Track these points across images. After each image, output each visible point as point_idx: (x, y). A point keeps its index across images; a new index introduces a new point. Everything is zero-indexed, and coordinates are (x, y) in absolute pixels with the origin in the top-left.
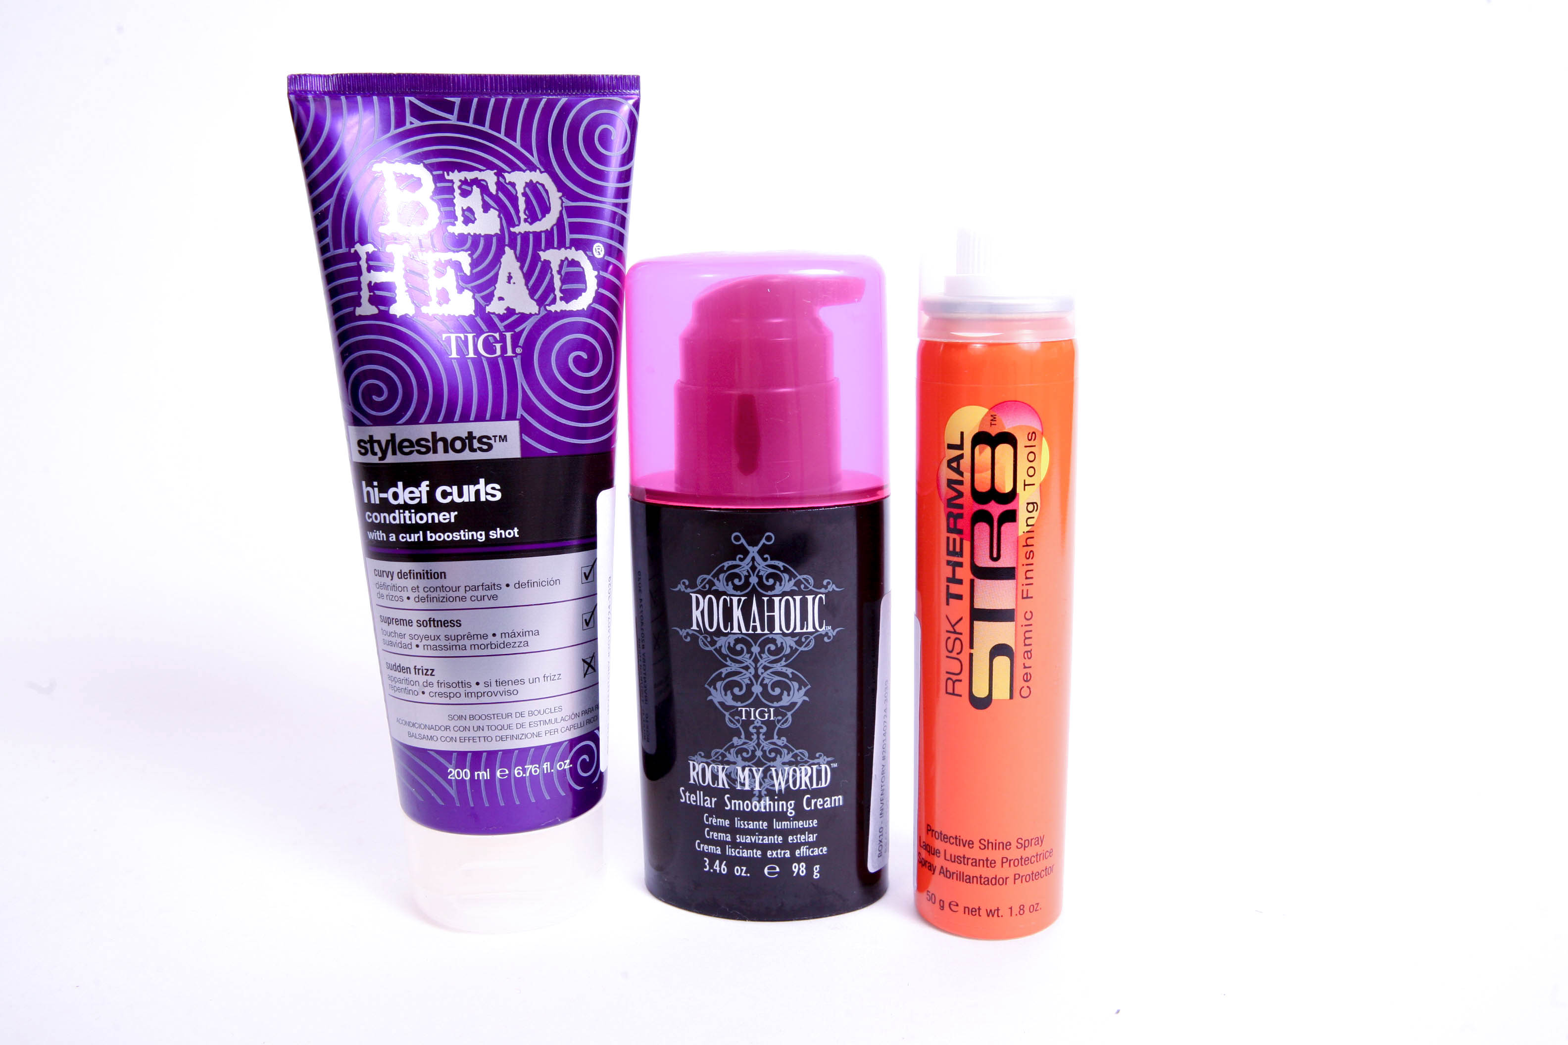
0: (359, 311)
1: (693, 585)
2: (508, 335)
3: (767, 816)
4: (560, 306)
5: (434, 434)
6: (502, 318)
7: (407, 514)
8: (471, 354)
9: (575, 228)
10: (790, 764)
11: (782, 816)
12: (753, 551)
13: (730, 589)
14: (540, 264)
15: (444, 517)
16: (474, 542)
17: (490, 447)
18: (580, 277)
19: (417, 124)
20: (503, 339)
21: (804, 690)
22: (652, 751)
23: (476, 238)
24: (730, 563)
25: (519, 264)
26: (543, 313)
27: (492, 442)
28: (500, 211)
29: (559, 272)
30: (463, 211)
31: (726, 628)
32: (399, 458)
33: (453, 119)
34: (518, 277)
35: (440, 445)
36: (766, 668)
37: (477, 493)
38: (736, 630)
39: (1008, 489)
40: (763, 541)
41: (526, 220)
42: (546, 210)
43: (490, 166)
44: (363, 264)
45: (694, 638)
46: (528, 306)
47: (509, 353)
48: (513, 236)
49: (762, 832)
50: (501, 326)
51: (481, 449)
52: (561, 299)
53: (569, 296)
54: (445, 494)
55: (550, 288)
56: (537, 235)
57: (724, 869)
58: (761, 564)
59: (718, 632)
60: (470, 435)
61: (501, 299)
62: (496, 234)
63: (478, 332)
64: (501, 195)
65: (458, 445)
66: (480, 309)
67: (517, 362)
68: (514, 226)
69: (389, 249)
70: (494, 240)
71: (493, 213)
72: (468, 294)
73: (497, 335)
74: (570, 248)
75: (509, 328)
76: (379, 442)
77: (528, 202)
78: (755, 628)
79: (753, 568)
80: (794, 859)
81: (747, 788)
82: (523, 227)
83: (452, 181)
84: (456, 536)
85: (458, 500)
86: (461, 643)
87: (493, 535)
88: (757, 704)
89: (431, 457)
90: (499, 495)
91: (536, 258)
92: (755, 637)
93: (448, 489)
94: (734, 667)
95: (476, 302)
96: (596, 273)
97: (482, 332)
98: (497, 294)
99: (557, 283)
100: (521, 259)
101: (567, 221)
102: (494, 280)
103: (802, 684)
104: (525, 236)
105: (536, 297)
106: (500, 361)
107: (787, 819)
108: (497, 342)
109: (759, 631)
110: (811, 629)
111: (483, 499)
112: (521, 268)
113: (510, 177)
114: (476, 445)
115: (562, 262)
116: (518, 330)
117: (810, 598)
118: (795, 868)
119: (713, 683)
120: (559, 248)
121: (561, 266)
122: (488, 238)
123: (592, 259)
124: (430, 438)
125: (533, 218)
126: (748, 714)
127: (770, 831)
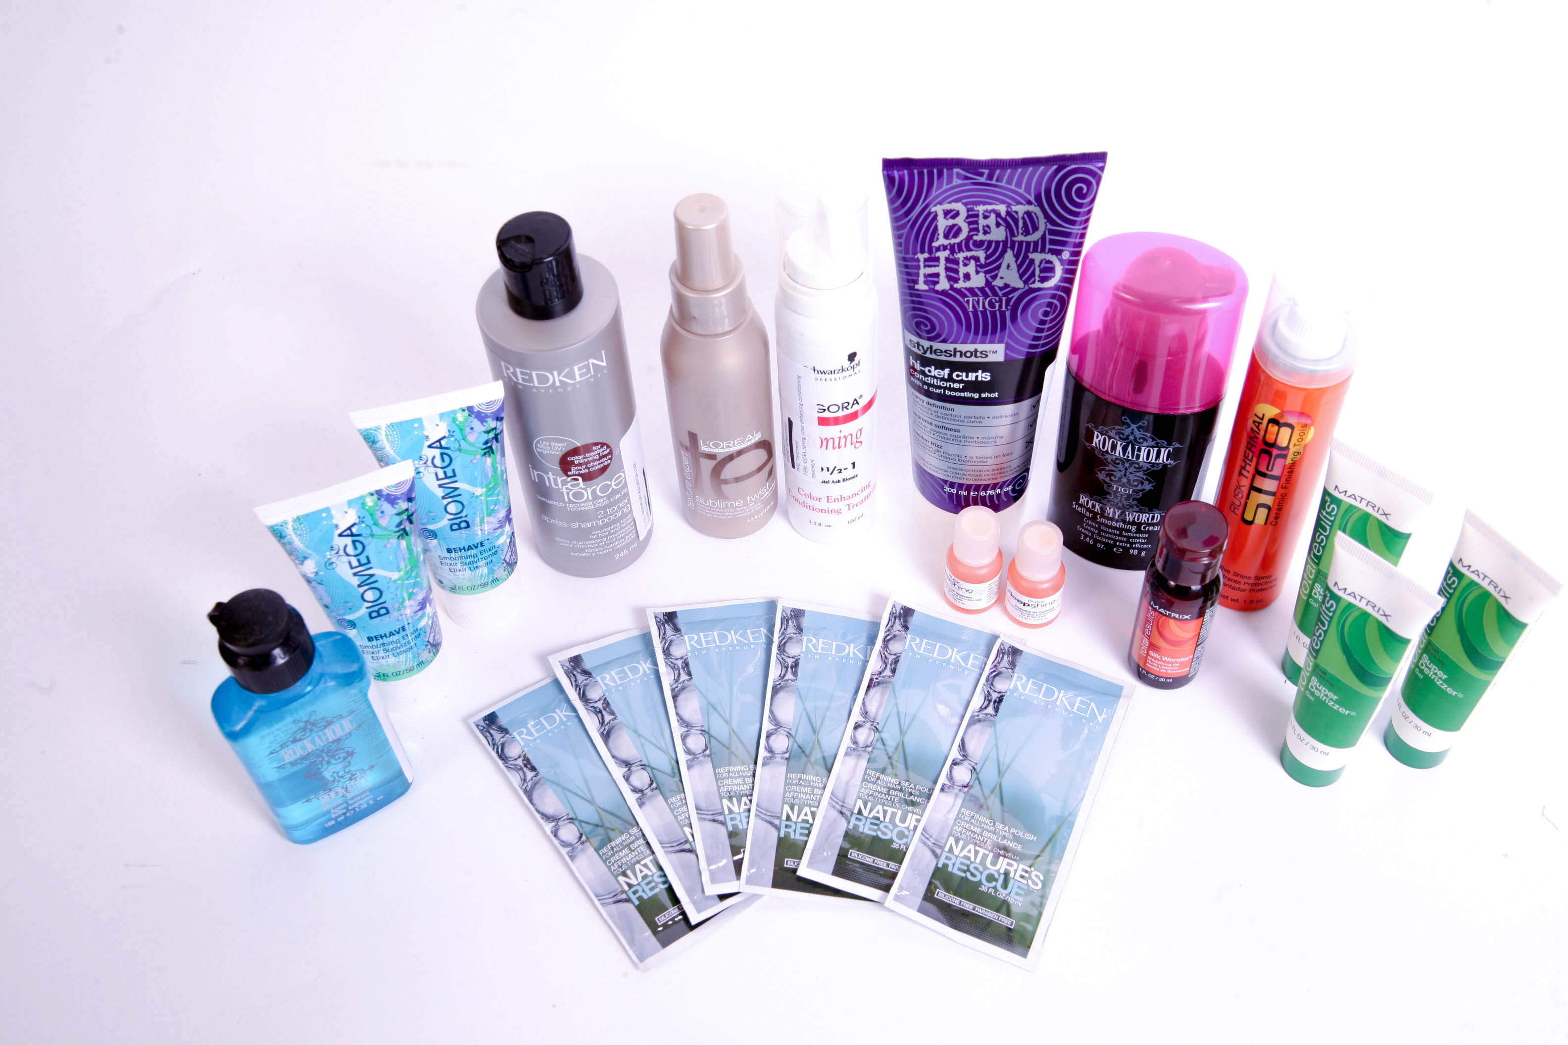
0: (917, 287)
1: (1096, 428)
2: (1004, 299)
3: (1121, 530)
4: (1038, 285)
5: (955, 349)
6: (1001, 289)
7: (935, 380)
8: (981, 308)
9: (1052, 242)
10: (1137, 512)
11: (1129, 531)
12: (1134, 426)
13: (1117, 437)
14: (1028, 261)
15: (956, 386)
16: (972, 398)
17: (987, 356)
18: (1052, 270)
19: (960, 182)
20: (1000, 301)
21: (1151, 485)
22: (1062, 460)
23: (990, 242)
24: (1119, 427)
25: (1014, 259)
26: (1027, 288)
27: (988, 354)
28: (1006, 227)
29: (1039, 266)
30: (984, 227)
31: (1112, 452)
32: (933, 356)
33: (982, 180)
34: (1014, 266)
35: (958, 354)
36: (1131, 473)
37: (977, 377)
38: (1117, 454)
39: (1284, 444)
40: (1140, 424)
41: (1022, 234)
42: (1035, 229)
43: (1003, 202)
44: (922, 264)
45: (1093, 448)
46: (1018, 283)
47: (1004, 308)
48: (1013, 242)
49: (1116, 535)
50: (1000, 293)
51: (981, 357)
52: (1039, 281)
53: (1043, 280)
54: (958, 376)
55: (1033, 274)
56: (1028, 243)
57: (1091, 542)
58: (1136, 432)
59: (1107, 452)
60: (976, 351)
61: (1002, 278)
62: (1003, 241)
63: (986, 296)
64: (1008, 218)
65: (968, 354)
66: (988, 283)
67: (1008, 314)
68: (1014, 236)
69: (938, 254)
70: (1001, 244)
71: (1002, 229)
72: (982, 275)
73: (997, 298)
74: (1048, 253)
75: (1004, 295)
76: (923, 347)
77: (1025, 223)
78: (1128, 457)
79: (1132, 433)
80: (1131, 547)
81: (1111, 516)
82: (1020, 238)
83: (978, 211)
84: (962, 394)
85: (965, 379)
86: (959, 439)
87: (983, 395)
88: (1123, 485)
89: (952, 359)
90: (989, 378)
91: (1026, 257)
92: (1128, 460)
93: (960, 374)
94: (1113, 468)
95: (987, 280)
96: (1062, 267)
97: (989, 296)
98: (1000, 275)
99: (1037, 272)
100: (1017, 256)
101: (1048, 237)
102: (999, 267)
103: (1150, 482)
104: (1021, 243)
105: (1023, 279)
106: (998, 313)
107: (1132, 533)
108: (997, 302)
109: (1130, 458)
110: (1161, 461)
111: (979, 379)
112: (1016, 261)
113: (1015, 208)
114: (979, 354)
115: (1042, 261)
116: (1010, 296)
117: (1163, 450)
118: (1131, 551)
119: (1101, 471)
120: (1041, 252)
121: (1041, 263)
122: (997, 243)
123: (1061, 261)
124: (953, 350)
125: (1027, 233)
126: (1117, 489)
127: (1121, 535)
